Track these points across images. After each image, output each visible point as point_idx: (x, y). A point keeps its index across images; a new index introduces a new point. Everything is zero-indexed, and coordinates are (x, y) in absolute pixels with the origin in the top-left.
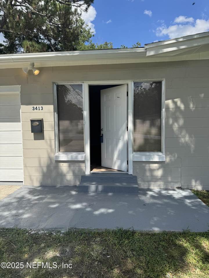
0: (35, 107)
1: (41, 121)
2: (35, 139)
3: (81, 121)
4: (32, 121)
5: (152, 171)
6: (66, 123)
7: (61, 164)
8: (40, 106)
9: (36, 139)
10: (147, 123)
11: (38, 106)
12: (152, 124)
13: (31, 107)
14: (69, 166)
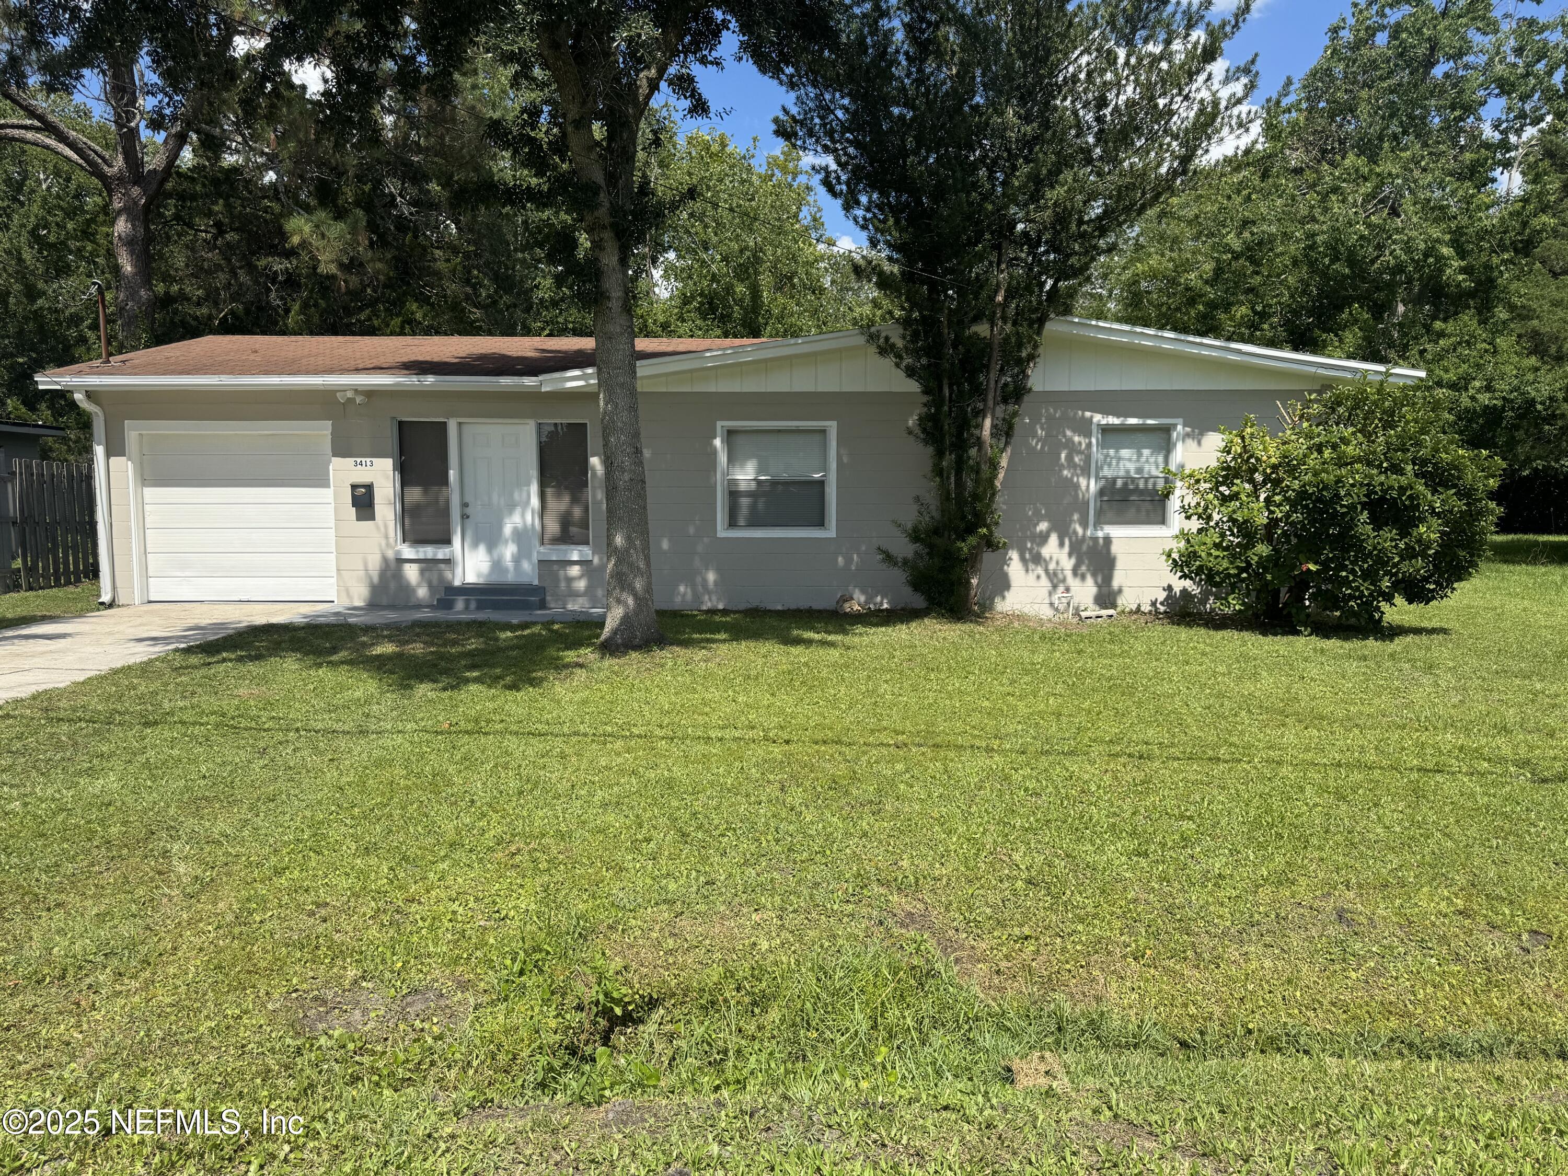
0: (359, 460)
1: (369, 488)
2: (358, 520)
3: (444, 488)
4: (354, 487)
5: (570, 580)
6: (415, 494)
7: (407, 566)
8: (368, 460)
9: (359, 518)
10: (567, 499)
11: (363, 460)
12: (575, 500)
13: (351, 461)
14: (422, 572)
